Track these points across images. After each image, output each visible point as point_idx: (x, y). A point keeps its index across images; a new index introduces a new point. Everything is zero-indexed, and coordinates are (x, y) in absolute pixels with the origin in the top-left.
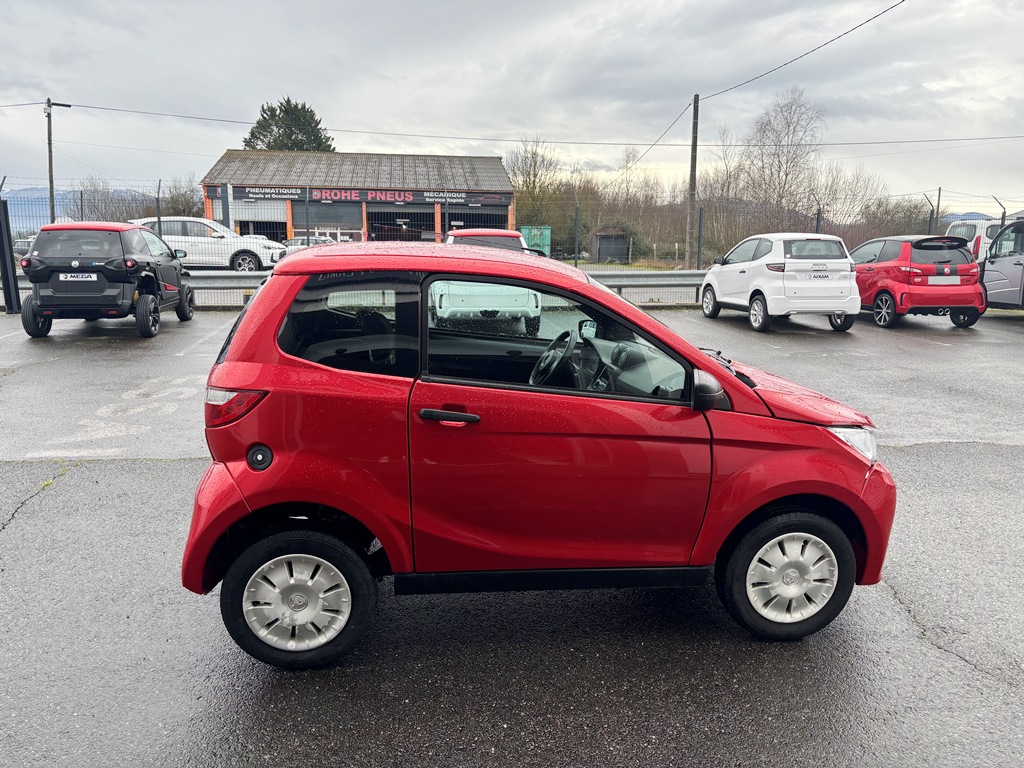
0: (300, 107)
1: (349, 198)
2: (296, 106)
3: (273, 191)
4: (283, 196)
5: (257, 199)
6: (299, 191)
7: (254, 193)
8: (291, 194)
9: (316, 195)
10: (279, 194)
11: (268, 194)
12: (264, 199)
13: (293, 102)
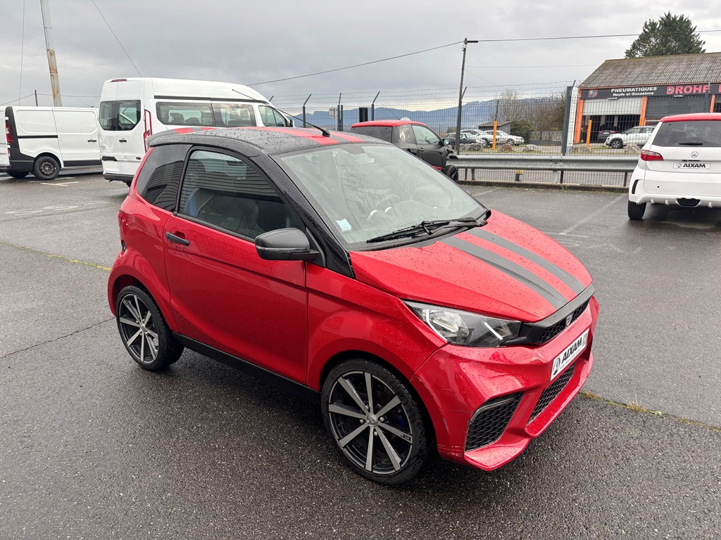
0: (678, 19)
1: (700, 92)
2: (675, 19)
3: (633, 90)
4: (641, 94)
5: (619, 97)
6: (655, 89)
7: (617, 93)
8: (649, 91)
9: (670, 91)
10: (638, 92)
11: (628, 92)
12: (626, 97)
13: (673, 16)
